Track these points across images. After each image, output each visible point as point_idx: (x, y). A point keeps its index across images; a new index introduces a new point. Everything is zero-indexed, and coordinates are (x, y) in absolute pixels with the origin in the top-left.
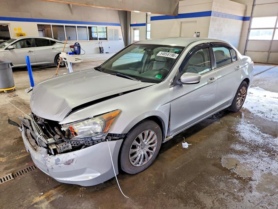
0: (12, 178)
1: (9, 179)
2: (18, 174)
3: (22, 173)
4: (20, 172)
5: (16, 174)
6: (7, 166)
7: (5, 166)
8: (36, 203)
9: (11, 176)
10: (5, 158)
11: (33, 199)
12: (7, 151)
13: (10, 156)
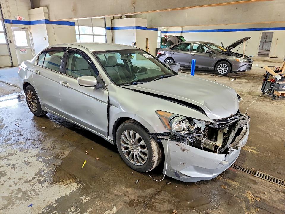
0: (257, 172)
1: (260, 173)
2: (251, 172)
3: (247, 170)
4: (248, 172)
5: (251, 173)
6: (252, 184)
7: (254, 186)
8: (257, 151)
9: (257, 174)
10: (246, 195)
11: (256, 154)
12: (236, 203)
13: (240, 194)
